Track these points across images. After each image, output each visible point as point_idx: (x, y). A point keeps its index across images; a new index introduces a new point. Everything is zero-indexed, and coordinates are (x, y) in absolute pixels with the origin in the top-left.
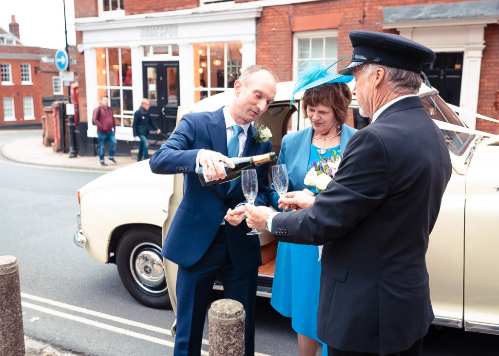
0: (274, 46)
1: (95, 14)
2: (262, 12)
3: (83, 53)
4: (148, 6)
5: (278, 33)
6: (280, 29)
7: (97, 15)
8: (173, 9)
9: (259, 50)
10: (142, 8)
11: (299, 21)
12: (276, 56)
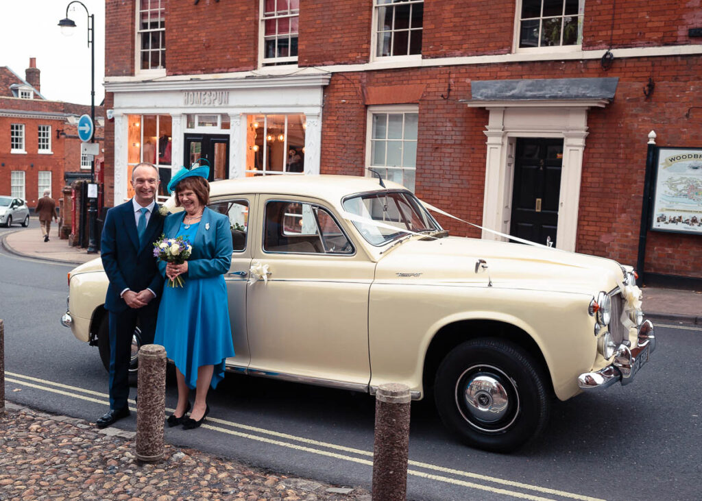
0: (344, 122)
1: (130, 72)
2: (330, 79)
3: (113, 120)
4: (195, 66)
5: (349, 106)
6: (351, 102)
7: (132, 74)
8: (225, 70)
9: (326, 126)
10: (188, 68)
11: (374, 92)
12: (345, 134)
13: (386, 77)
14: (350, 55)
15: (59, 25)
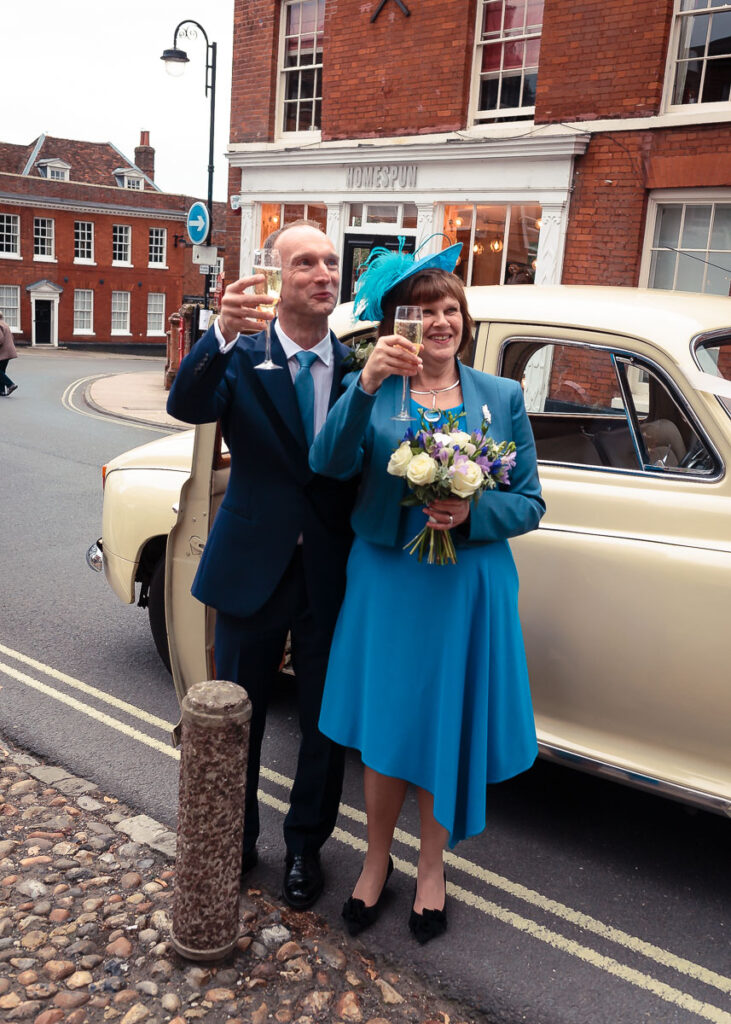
0: (607, 218)
1: (266, 136)
2: (587, 145)
3: (239, 212)
4: (367, 124)
5: (617, 191)
6: (621, 183)
7: (270, 139)
8: (414, 131)
9: (575, 224)
10: (355, 127)
11: (664, 166)
12: (606, 239)
13: (687, 140)
14: (627, 102)
15: (162, 58)
